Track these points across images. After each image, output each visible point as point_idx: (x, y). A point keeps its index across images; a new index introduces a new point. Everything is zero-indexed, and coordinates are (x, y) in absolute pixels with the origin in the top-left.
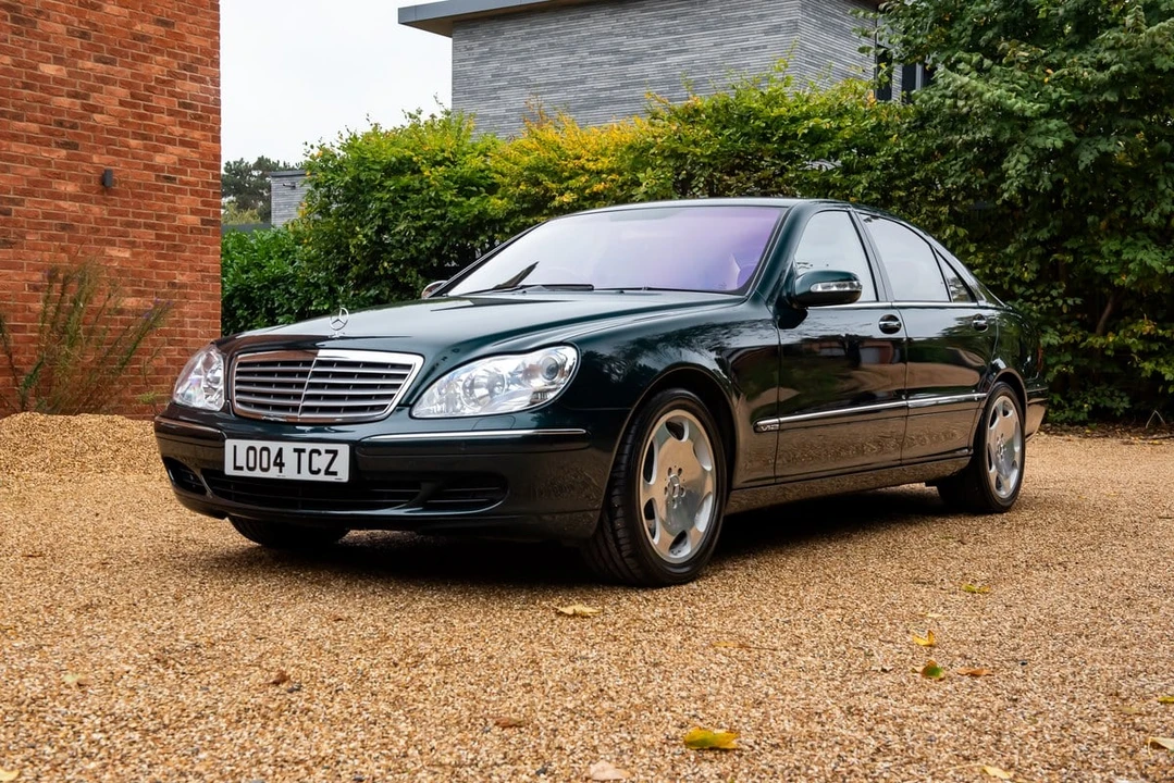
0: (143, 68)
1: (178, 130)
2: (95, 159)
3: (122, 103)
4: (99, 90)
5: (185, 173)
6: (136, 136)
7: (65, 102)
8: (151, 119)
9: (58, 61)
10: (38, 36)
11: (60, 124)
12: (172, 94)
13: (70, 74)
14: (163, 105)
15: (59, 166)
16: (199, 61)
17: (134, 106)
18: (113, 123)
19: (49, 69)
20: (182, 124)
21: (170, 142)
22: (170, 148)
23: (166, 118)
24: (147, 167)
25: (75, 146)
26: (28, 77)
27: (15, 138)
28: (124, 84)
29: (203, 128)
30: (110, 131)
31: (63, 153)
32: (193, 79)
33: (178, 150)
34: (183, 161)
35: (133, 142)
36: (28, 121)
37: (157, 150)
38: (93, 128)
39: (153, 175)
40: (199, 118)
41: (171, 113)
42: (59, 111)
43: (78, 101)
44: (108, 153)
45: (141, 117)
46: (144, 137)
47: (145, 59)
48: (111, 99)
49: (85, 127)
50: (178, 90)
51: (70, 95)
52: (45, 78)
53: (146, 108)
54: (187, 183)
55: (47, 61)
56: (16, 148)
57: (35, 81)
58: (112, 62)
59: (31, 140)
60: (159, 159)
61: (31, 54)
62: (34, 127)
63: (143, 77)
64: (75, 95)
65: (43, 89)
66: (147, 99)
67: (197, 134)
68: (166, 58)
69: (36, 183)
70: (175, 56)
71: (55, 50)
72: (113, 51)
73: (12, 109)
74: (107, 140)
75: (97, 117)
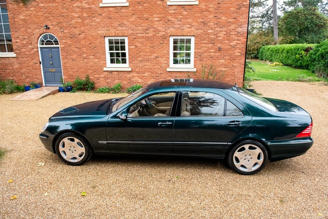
0: (229, 28)
1: (236, 38)
2: (218, 45)
3: (224, 35)
4: (220, 33)
5: (237, 46)
6: (227, 40)
7: (213, 36)
8: (230, 36)
9: (212, 29)
10: (208, 26)
11: (211, 40)
12: (235, 31)
13: (214, 31)
14: (233, 34)
15: (211, 47)
16: (243, 24)
17: (227, 35)
18: (222, 38)
19: (210, 31)
20: (237, 37)
21: (234, 40)
22: (234, 41)
23: (234, 36)
24: (229, 45)
25: (214, 43)
26: (206, 33)
27: (203, 44)
28: (225, 31)
29: (242, 37)
30: (221, 40)
31: (212, 45)
32: (240, 28)
33: (236, 41)
34: (237, 43)
35: (226, 41)
36: (206, 40)
37: (231, 42)
38: (218, 40)
39: (230, 47)
40: (242, 35)
41: (235, 35)
42: (211, 38)
43: (215, 36)
44: (221, 44)
45: (228, 36)
46: (229, 40)
47: (230, 26)
48: (222, 35)
49: (216, 40)
50: (237, 30)
51: (213, 35)
52: (209, 33)
53: (229, 35)
54: (238, 47)
55: (209, 30)
56: (203, 45)
57: (207, 34)
58: (223, 28)
59: (206, 44)
60: (232, 44)
61: (206, 29)
62: (206, 41)
63: (229, 29)
64: (215, 35)
65: (208, 35)
66: (230, 33)
67: (241, 38)
68: (235, 25)
69: (206, 51)
70: (237, 24)
71: (211, 28)
72: (223, 26)
73: (202, 39)
74: (221, 42)
75: (219, 38)
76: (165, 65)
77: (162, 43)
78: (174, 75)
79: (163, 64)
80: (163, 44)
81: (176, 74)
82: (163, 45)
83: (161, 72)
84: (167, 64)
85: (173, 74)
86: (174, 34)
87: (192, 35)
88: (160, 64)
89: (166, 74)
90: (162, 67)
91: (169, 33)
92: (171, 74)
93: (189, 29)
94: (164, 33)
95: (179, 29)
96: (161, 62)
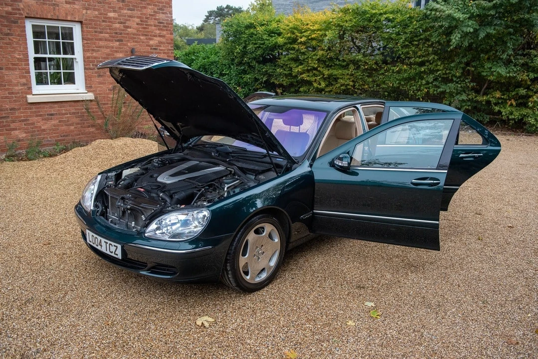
0: (144, 11)
1: (158, 32)
2: (129, 44)
3: (137, 24)
4: (129, 20)
5: (161, 46)
6: (143, 35)
7: (117, 25)
8: (148, 28)
9: (114, 11)
10: (106, 3)
11: (116, 33)
12: (155, 19)
13: (119, 15)
14: (152, 23)
15: (116, 48)
16: (165, 6)
17: (142, 25)
18: (135, 31)
19: (111, 15)
20: (159, 29)
21: (155, 36)
22: (155, 38)
23: (153, 28)
24: (147, 45)
25: (122, 41)
26: (104, 18)
27: (101, 40)
28: (138, 17)
29: (167, 30)
30: (133, 34)
31: (118, 43)
32: (163, 13)
33: (158, 39)
34: (160, 42)
35: (142, 37)
36: (105, 33)
37: (151, 39)
38: (128, 34)
39: (149, 48)
40: (165, 26)
41: (155, 26)
42: (116, 29)
43: (122, 25)
44: (133, 42)
45: (144, 28)
46: (146, 35)
47: (145, 8)
48: (134, 23)
49: (125, 34)
50: (157, 17)
51: (119, 23)
52: (110, 18)
53: (146, 25)
54: (161, 50)
55: (111, 12)
56: (101, 43)
57: (107, 19)
58: (133, 10)
59: (106, 40)
60: (151, 42)
61: (105, 10)
62: (107, 35)
63: (145, 14)
64: (121, 23)
65: (109, 22)
66: (147, 22)
67: (165, 33)
68: (153, 7)
69: (108, 55)
70: (156, 5)
71: (113, 8)
72: (133, 6)
73: (99, 30)
74: (133, 38)
75: (129, 30)
76: (20, 88)
77: (8, 34)
78: (46, 111)
79: (17, 85)
80: (10, 37)
81: (51, 107)
82: (9, 39)
83: (13, 106)
84: (24, 85)
85: (43, 108)
86: (37, 14)
87: (77, 20)
88: (7, 87)
89: (26, 109)
90: (13, 93)
91: (23, 9)
92: (38, 108)
93: (68, 6)
94: (9, 9)
95: (46, 4)
96: (11, 81)
